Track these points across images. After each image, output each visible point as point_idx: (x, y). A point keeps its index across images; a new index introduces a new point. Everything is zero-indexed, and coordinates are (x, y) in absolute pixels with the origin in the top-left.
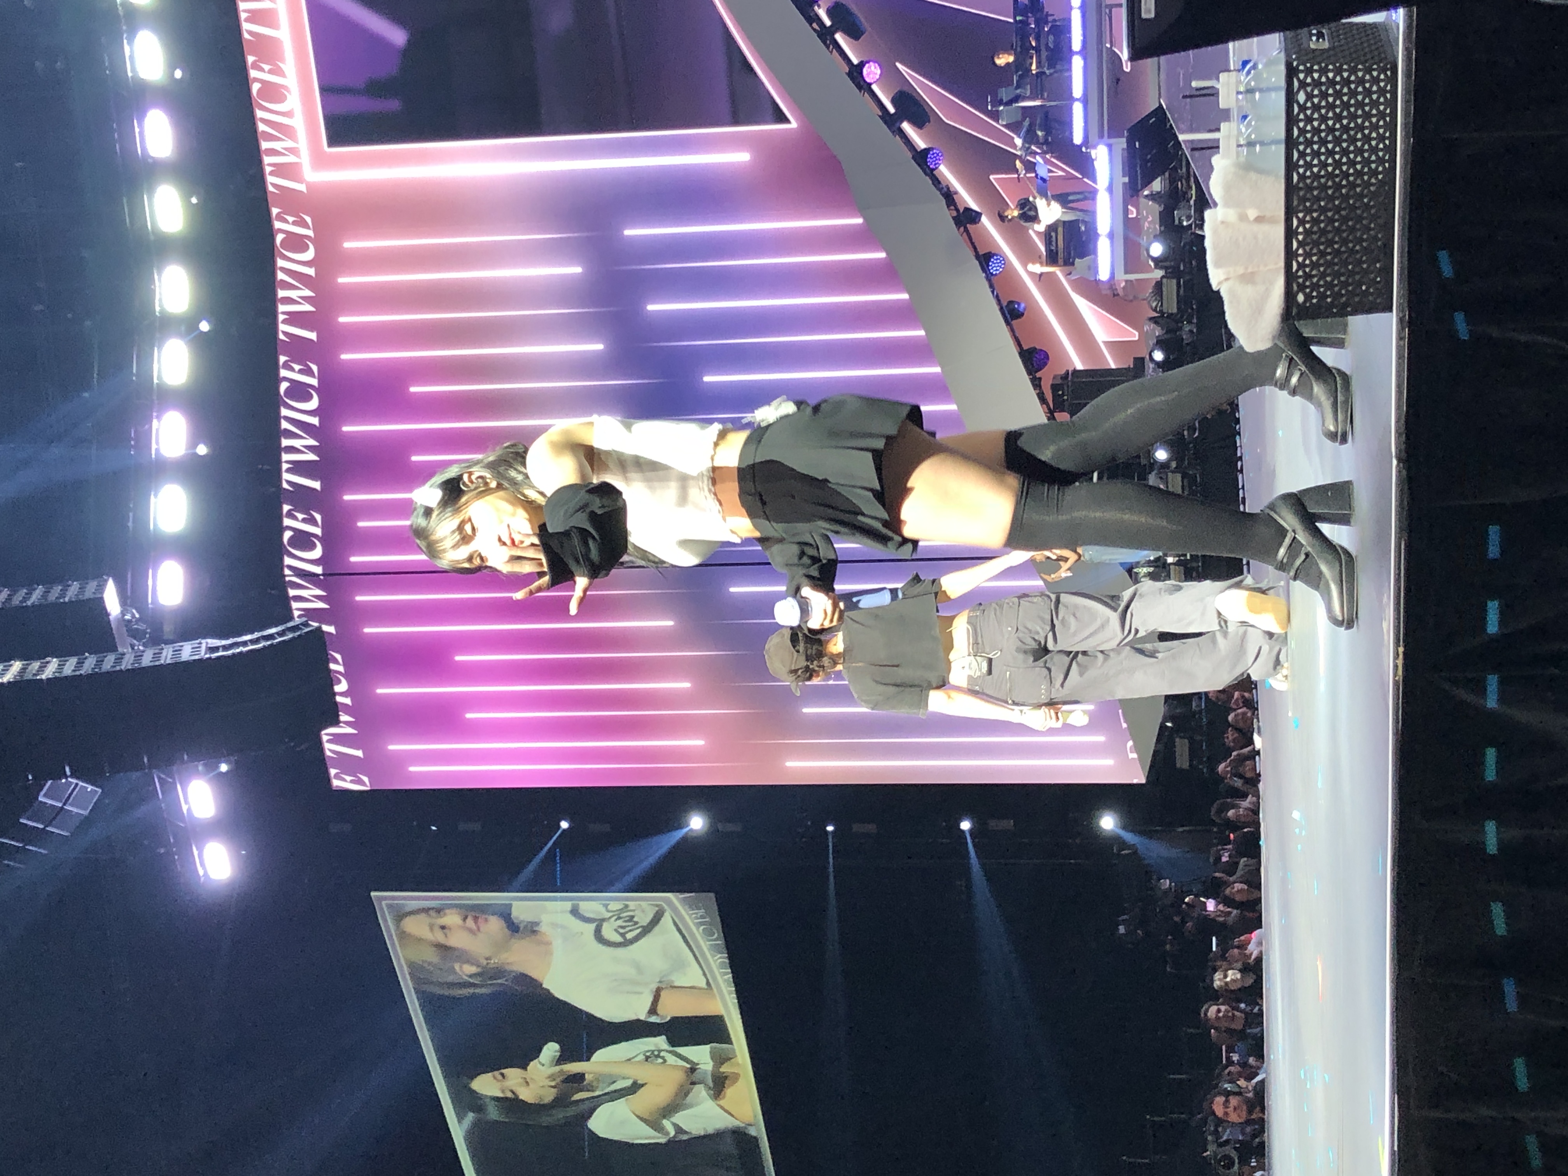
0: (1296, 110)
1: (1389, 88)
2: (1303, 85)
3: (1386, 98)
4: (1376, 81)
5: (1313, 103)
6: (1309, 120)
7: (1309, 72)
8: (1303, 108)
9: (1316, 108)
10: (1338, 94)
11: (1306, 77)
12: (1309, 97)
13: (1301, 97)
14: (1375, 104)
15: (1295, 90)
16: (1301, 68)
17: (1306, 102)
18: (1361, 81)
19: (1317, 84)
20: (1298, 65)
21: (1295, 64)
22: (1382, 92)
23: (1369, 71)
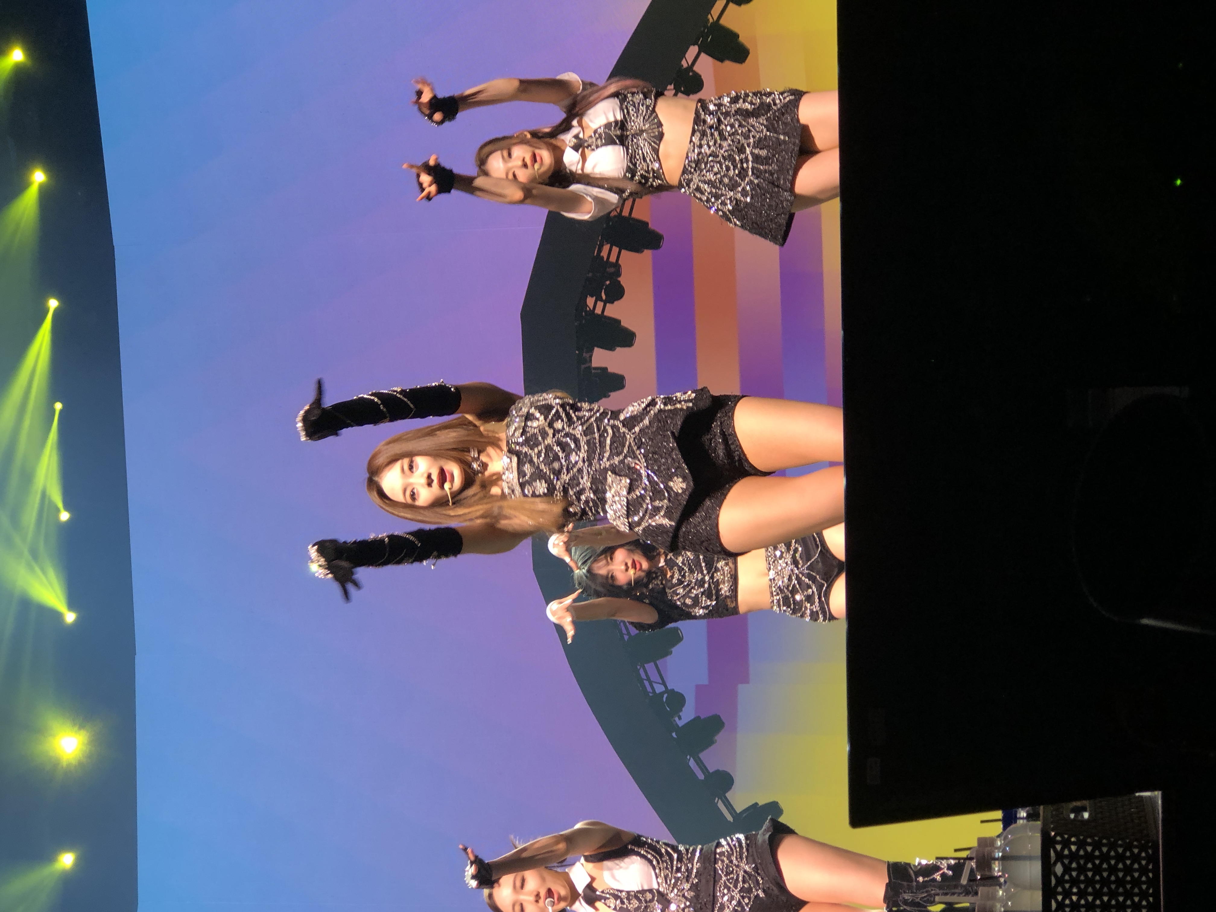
0: (1053, 881)
1: (1150, 867)
2: (1060, 857)
3: (1148, 877)
4: (1136, 858)
5: (1071, 876)
6: (1067, 894)
7: (1066, 844)
8: (1060, 881)
9: (1074, 882)
10: (1097, 870)
11: (1063, 849)
12: (1067, 869)
13: (1059, 869)
14: (1136, 882)
15: (1052, 861)
16: (1058, 838)
17: (1063, 875)
18: (1120, 858)
19: (1073, 856)
20: (1055, 835)
21: (1053, 834)
22: (1143, 871)
23: (1128, 847)
